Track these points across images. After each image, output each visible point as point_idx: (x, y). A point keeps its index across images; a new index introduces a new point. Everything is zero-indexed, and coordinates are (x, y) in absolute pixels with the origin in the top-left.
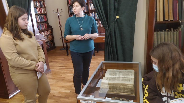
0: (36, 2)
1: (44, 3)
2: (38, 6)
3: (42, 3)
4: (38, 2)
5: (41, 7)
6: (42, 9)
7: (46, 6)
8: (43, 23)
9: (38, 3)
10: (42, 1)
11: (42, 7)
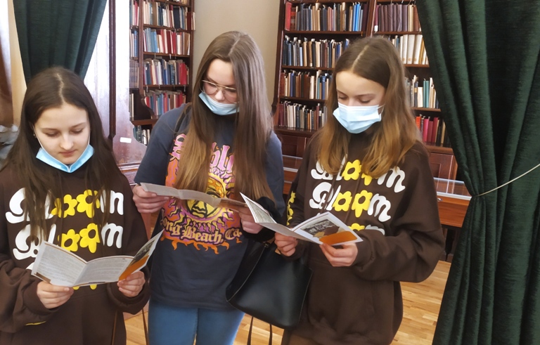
0: (162, 7)
1: (189, 17)
2: (165, 24)
3: (183, 13)
4: (170, 9)
5: (177, 28)
6: (179, 37)
7: (194, 27)
8: (170, 93)
9: (166, 13)
10: (183, 7)
11: (180, 31)
